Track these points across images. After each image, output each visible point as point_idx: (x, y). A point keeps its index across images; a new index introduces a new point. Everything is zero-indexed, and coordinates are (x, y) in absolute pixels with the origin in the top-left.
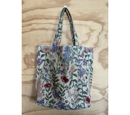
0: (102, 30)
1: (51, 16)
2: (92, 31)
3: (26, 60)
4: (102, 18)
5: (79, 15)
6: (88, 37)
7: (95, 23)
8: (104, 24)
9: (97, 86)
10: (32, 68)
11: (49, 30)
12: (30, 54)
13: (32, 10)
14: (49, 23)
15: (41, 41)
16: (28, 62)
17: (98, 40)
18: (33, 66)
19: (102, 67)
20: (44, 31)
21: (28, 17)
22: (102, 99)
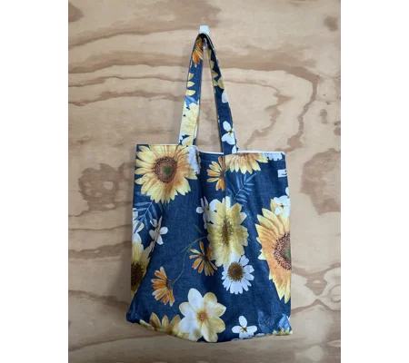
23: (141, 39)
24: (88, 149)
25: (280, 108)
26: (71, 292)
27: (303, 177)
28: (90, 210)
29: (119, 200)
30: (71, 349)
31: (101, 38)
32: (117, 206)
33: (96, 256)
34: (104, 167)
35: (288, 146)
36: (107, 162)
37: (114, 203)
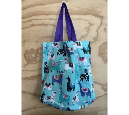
0: (101, 24)
1: (50, 12)
2: (91, 25)
3: (27, 55)
4: (100, 12)
5: (77, 10)
6: (87, 31)
7: (94, 18)
8: (102, 18)
9: (99, 82)
10: (32, 64)
11: (48, 26)
12: (30, 50)
13: (32, 7)
14: (49, 19)
15: (41, 36)
16: (29, 58)
17: (98, 34)
18: (33, 61)
19: (103, 61)
20: (44, 26)
21: (28, 14)
22: (104, 95)
23: (43, 6)
24: (27, 43)
25: (90, 28)
26: (22, 92)
27: (99, 51)
28: (28, 64)
29: (37, 60)
30: (23, 111)
31: (30, 7)
32: (36, 62)
33: (30, 79)
34: (32, 49)
35: (93, 41)
36: (33, 48)
37: (35, 61)
